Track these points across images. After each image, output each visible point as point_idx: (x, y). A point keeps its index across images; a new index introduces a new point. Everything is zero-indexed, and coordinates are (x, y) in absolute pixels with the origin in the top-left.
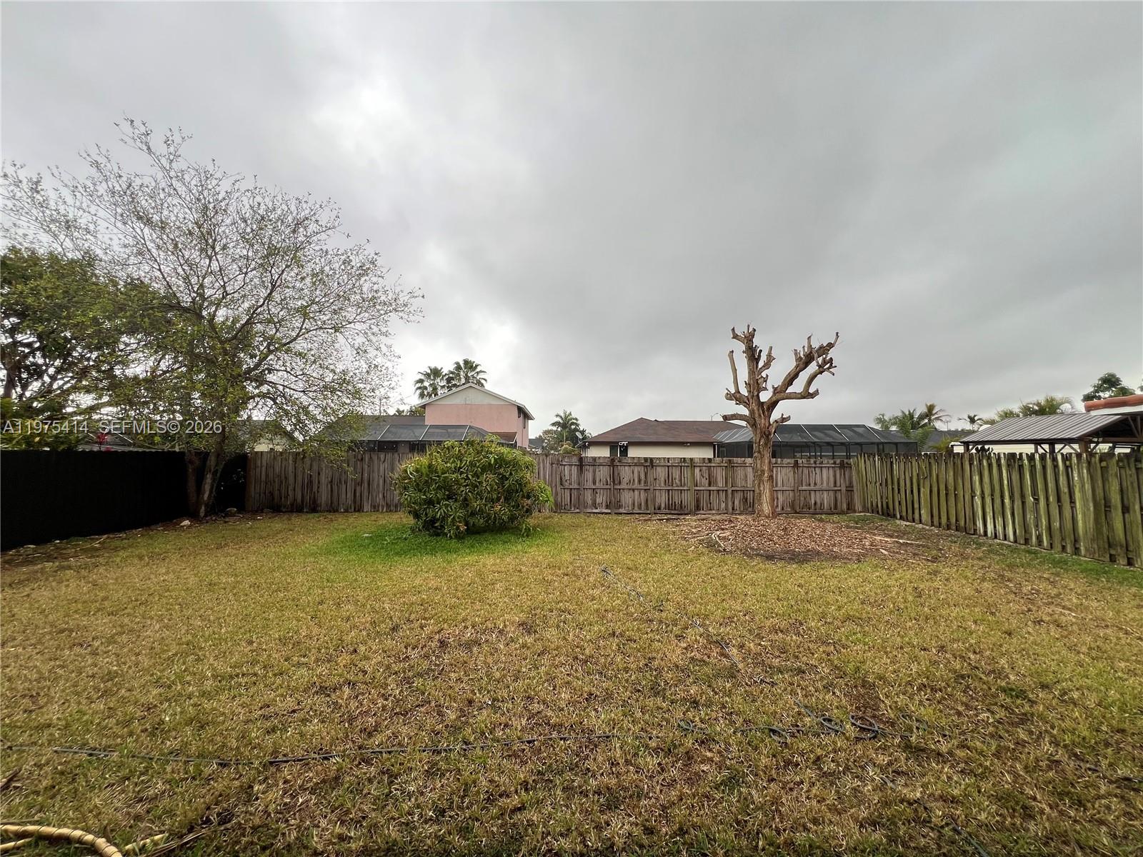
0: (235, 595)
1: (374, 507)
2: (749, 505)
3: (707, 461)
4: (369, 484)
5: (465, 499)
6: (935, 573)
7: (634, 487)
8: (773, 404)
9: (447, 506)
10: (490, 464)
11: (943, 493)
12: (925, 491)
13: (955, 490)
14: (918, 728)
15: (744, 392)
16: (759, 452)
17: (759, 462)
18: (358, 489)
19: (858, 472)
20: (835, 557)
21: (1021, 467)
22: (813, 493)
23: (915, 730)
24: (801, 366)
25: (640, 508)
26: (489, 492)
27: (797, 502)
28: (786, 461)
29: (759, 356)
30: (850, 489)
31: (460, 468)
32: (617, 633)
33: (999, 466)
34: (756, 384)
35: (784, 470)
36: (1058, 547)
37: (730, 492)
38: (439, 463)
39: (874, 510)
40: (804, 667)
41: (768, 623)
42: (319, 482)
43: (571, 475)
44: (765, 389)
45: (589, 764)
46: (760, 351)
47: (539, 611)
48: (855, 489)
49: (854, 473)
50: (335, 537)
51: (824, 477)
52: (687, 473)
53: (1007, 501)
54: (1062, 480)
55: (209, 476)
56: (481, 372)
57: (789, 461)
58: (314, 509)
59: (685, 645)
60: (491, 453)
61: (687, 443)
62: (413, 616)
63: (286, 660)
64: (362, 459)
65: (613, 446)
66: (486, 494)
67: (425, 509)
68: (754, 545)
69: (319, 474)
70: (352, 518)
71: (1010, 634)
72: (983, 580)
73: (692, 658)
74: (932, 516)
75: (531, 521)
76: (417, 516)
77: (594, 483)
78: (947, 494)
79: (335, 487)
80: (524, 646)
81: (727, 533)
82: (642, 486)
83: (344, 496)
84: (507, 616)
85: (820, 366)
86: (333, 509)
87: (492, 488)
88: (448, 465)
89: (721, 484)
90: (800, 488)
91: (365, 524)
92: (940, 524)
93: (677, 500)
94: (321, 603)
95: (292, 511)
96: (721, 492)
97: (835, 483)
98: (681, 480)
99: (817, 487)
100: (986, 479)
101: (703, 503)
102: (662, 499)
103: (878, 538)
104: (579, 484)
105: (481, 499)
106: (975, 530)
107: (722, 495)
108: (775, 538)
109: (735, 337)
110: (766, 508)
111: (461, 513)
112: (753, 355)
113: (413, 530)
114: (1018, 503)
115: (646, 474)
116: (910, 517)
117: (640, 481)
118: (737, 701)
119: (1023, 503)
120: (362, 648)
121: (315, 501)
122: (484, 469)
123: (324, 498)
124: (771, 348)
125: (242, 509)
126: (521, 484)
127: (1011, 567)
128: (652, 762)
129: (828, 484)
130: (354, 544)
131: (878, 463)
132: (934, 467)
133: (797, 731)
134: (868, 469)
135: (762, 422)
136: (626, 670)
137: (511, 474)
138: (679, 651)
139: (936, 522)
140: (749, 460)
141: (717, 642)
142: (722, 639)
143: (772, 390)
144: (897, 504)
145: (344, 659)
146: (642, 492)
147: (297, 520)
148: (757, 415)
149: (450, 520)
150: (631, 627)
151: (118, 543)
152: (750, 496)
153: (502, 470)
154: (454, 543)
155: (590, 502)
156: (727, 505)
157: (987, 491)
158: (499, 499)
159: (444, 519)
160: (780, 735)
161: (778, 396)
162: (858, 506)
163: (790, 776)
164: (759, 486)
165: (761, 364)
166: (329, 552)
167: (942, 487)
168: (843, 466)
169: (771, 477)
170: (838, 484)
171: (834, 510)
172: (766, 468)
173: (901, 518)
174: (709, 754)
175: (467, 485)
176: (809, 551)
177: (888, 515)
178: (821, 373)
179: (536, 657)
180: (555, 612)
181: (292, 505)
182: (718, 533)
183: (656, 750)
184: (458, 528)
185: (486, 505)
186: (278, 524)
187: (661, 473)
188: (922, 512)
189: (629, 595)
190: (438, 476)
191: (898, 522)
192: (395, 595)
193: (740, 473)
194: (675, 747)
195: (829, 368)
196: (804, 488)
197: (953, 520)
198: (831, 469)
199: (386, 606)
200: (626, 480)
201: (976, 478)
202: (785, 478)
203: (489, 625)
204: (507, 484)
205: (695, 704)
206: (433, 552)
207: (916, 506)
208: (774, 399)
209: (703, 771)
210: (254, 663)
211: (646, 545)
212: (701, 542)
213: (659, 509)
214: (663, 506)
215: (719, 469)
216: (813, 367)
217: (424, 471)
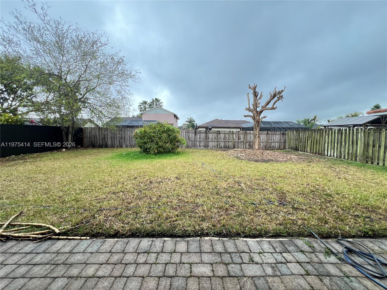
0: (83, 169)
1: (126, 146)
2: (251, 147)
3: (238, 132)
4: (124, 139)
5: (157, 142)
6: (309, 165)
7: (213, 140)
8: (261, 112)
9: (151, 144)
10: (165, 130)
11: (315, 142)
12: (309, 142)
13: (319, 141)
14: (297, 203)
15: (252, 107)
16: (255, 128)
17: (255, 131)
18: (121, 140)
19: (288, 136)
20: (277, 162)
21: (342, 133)
22: (272, 143)
23: (296, 204)
24: (272, 98)
25: (215, 148)
26: (165, 140)
27: (267, 146)
28: (264, 132)
29: (258, 95)
30: (285, 142)
31: (155, 132)
32: (206, 180)
33: (335, 133)
34: (256, 105)
35: (263, 135)
36: (350, 159)
37: (245, 142)
38: (148, 130)
39: (292, 148)
40: (264, 189)
41: (254, 178)
42: (107, 138)
43: (192, 136)
44: (259, 107)
45: (197, 211)
46: (258, 93)
47: (181, 174)
48: (287, 142)
49: (287, 136)
50: (114, 154)
51: (277, 137)
52: (231, 136)
53: (336, 144)
54: (355, 137)
55: (70, 135)
56: (161, 102)
57: (265, 132)
58: (106, 146)
59: (227, 183)
60: (165, 127)
61: (232, 127)
62: (141, 175)
63: (101, 186)
64: (121, 130)
65: (207, 128)
66: (164, 140)
67: (144, 145)
68: (252, 158)
69: (107, 135)
70: (119, 149)
71: (330, 181)
72: (324, 167)
73: (230, 187)
74: (311, 150)
75: (179, 150)
76: (141, 148)
77: (200, 139)
78: (316, 143)
79: (113, 140)
80: (177, 183)
81: (243, 154)
82: (216, 140)
83: (116, 142)
84: (171, 175)
85: (278, 98)
86: (113, 146)
87: (166, 138)
88: (151, 131)
89: (242, 140)
90: (268, 141)
91: (124, 151)
92: (313, 152)
93: (227, 145)
94: (111, 171)
95: (99, 147)
96: (242, 142)
97: (280, 140)
98: (229, 138)
99: (274, 141)
100: (330, 137)
101: (236, 146)
102: (222, 144)
103: (292, 156)
104: (195, 139)
105: (162, 142)
106: (324, 154)
107: (242, 143)
108: (259, 156)
109: (250, 88)
110: (257, 147)
111: (155, 146)
112: (256, 94)
113: (140, 153)
114: (339, 145)
115: (217, 136)
116: (304, 151)
117: (215, 138)
118: (243, 196)
119: (341, 145)
120: (125, 183)
121: (106, 144)
122: (163, 132)
123: (109, 143)
124: (262, 92)
125: (82, 146)
126: (175, 137)
127: (334, 164)
128: (215, 211)
129: (278, 140)
130: (121, 156)
131: (295, 133)
132: (313, 134)
133: (260, 204)
134: (292, 135)
135: (257, 118)
136: (209, 189)
137: (172, 134)
138: (225, 185)
139: (312, 152)
140: (252, 132)
141: (238, 182)
142: (239, 182)
143: (261, 107)
144: (300, 146)
145: (120, 186)
146: (216, 142)
147: (101, 150)
148: (255, 116)
149: (152, 148)
150: (211, 178)
151: (42, 155)
152: (252, 144)
153: (169, 133)
154: (153, 156)
155: (198, 145)
156: (244, 146)
157: (330, 141)
158: (168, 142)
159: (150, 148)
160: (255, 205)
161: (263, 109)
162: (287, 147)
163: (257, 214)
164: (255, 140)
165: (258, 98)
166: (112, 158)
167: (315, 140)
168: (283, 134)
169: (259, 137)
170: (281, 140)
171: (279, 148)
172: (257, 133)
173: (301, 151)
174: (233, 209)
175: (158, 137)
176: (269, 159)
177: (297, 150)
178: (278, 100)
179: (180, 185)
180: (186, 174)
181: (99, 145)
182: (240, 154)
183: (217, 208)
184: (155, 151)
185: (164, 144)
186: (95, 151)
187: (222, 136)
188: (308, 149)
189: (210, 170)
190: (148, 134)
191: (300, 152)
192: (135, 170)
193: (249, 136)
194: (223, 207)
195: (281, 99)
196: (270, 141)
197: (317, 151)
198: (279, 135)
199: (132, 172)
200: (211, 138)
201: (327, 137)
202: (264, 138)
203: (165, 177)
204: (171, 137)
205: (230, 197)
206: (147, 158)
207: (306, 147)
208: (262, 110)
209: (231, 213)
210: (91, 186)
211: (217, 157)
212: (234, 157)
213: (221, 147)
214: (223, 147)
215: (242, 135)
216: (276, 99)
217: (143, 132)
